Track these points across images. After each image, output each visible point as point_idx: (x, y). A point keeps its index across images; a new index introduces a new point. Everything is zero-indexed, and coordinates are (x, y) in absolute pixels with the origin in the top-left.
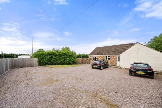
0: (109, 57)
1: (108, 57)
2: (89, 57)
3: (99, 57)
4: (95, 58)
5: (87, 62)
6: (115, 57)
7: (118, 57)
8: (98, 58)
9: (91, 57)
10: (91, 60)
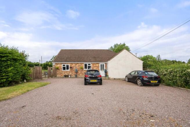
0: (90, 64)
1: (88, 65)
2: (53, 64)
3: (74, 65)
4: (66, 66)
5: (52, 74)
6: (97, 65)
7: (101, 65)
8: (72, 66)
9: (58, 66)
10: (59, 71)
